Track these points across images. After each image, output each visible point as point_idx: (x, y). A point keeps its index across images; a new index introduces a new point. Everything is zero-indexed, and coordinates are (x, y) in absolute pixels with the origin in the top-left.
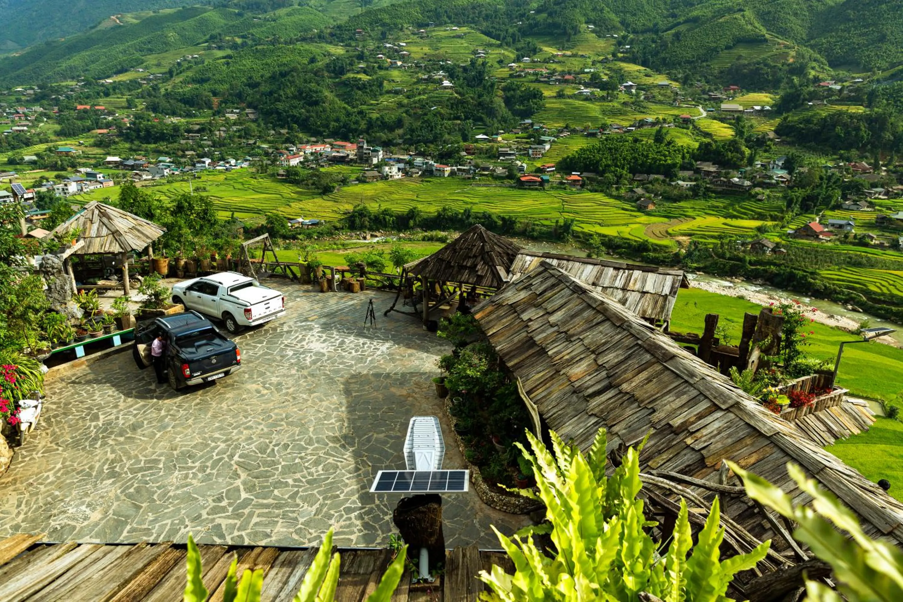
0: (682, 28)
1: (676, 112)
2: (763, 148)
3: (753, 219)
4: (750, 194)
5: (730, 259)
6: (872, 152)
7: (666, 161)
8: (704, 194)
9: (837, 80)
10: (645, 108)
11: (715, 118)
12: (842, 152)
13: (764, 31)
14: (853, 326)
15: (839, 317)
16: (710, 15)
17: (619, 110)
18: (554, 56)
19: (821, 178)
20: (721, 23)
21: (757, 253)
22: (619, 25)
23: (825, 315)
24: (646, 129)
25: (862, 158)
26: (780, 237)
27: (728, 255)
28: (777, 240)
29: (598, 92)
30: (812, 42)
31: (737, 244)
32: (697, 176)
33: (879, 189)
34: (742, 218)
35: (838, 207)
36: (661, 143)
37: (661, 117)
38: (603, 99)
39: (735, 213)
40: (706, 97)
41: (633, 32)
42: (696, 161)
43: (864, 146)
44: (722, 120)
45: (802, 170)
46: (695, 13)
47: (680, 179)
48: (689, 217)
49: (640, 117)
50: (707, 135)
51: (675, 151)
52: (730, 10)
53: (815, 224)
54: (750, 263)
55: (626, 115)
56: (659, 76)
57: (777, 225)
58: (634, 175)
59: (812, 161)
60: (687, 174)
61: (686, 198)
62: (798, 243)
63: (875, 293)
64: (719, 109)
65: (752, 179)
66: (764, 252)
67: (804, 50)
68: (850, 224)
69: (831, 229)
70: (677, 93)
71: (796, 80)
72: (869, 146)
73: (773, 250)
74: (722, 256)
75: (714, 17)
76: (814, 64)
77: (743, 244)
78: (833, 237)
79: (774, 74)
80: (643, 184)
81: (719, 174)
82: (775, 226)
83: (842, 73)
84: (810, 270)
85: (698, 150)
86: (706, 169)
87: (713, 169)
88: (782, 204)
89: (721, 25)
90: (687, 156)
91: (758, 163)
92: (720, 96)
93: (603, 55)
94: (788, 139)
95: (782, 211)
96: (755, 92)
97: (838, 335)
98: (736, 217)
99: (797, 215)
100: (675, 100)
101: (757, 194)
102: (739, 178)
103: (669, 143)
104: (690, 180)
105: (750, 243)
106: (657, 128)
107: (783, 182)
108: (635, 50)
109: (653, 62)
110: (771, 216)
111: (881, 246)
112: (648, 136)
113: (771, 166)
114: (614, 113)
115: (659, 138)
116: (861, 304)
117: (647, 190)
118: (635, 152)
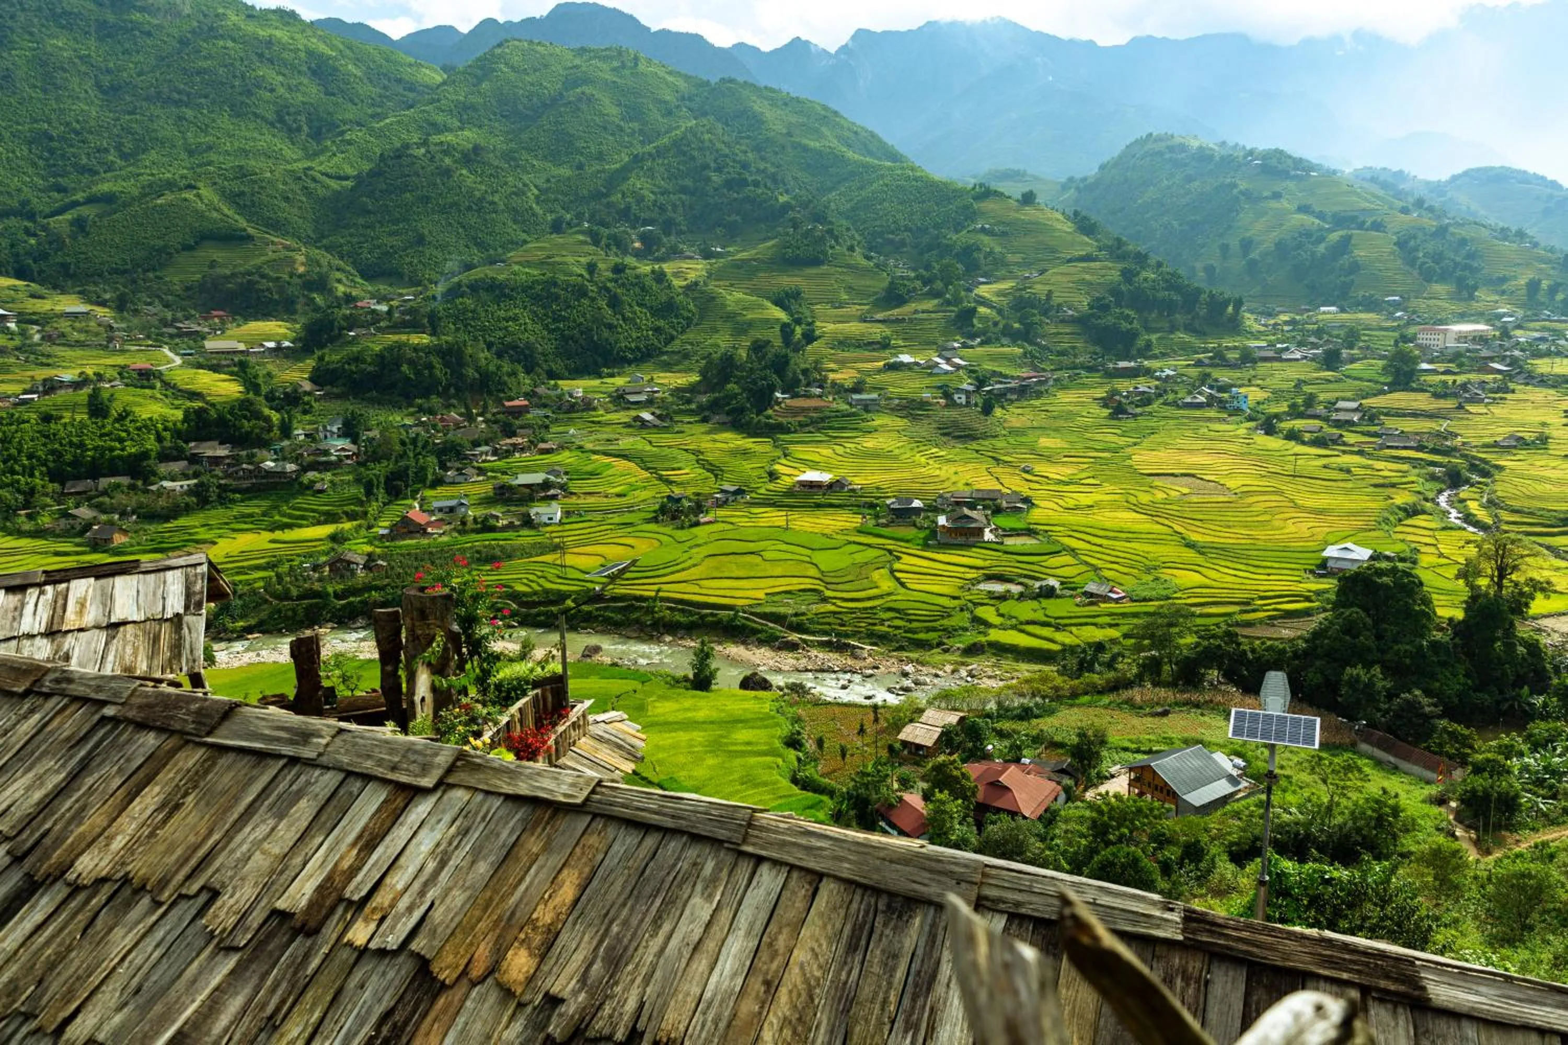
0: (89, 212)
1: (120, 360)
2: (300, 408)
3: (319, 523)
4: (301, 484)
5: (300, 598)
6: (456, 396)
7: (123, 449)
8: (219, 496)
9: (381, 299)
10: (49, 356)
11: (200, 366)
12: (419, 401)
13: (243, 224)
16: (135, 192)
19: (403, 443)
20: (162, 206)
21: (342, 577)
24: (61, 396)
25: (448, 407)
26: (370, 543)
27: (294, 592)
28: (368, 549)
30: (325, 242)
31: (305, 569)
32: (197, 467)
33: (484, 448)
34: (300, 526)
35: (438, 482)
36: (105, 417)
37: (90, 371)
39: (285, 520)
40: (171, 331)
42: (187, 442)
43: (446, 389)
44: (215, 369)
45: (371, 434)
46: (105, 187)
47: (165, 479)
48: (204, 542)
49: (42, 374)
50: (194, 395)
51: (139, 429)
52: (171, 186)
53: (416, 512)
54: (337, 596)
56: (61, 297)
57: (360, 526)
58: (62, 485)
59: (382, 419)
60: (177, 467)
61: (188, 510)
62: (400, 547)
63: (525, 594)
64: (202, 351)
65: (297, 459)
66: (353, 573)
67: (315, 253)
68: (463, 504)
69: (440, 516)
70: (111, 328)
71: (319, 299)
72: (452, 391)
73: (366, 567)
74: (286, 596)
75: (143, 195)
76: (339, 275)
77: (315, 568)
78: (448, 527)
79: (281, 290)
80: (89, 499)
81: (237, 460)
82: (358, 528)
83: (384, 289)
85: (183, 422)
86: (210, 453)
87: (222, 451)
88: (357, 491)
89: (162, 210)
90: (167, 435)
91: (299, 433)
92: (198, 328)
94: (335, 390)
95: (361, 503)
96: (257, 319)
98: (290, 526)
99: (385, 504)
100: (110, 340)
101: (313, 482)
102: (274, 461)
103: (121, 418)
104: (187, 477)
105: (325, 564)
106: (87, 391)
107: (347, 457)
109: (41, 272)
110: (346, 513)
111: (510, 527)
112: (74, 407)
113: (322, 435)
115: (97, 408)
116: (512, 615)
117: (98, 507)
118: (52, 441)
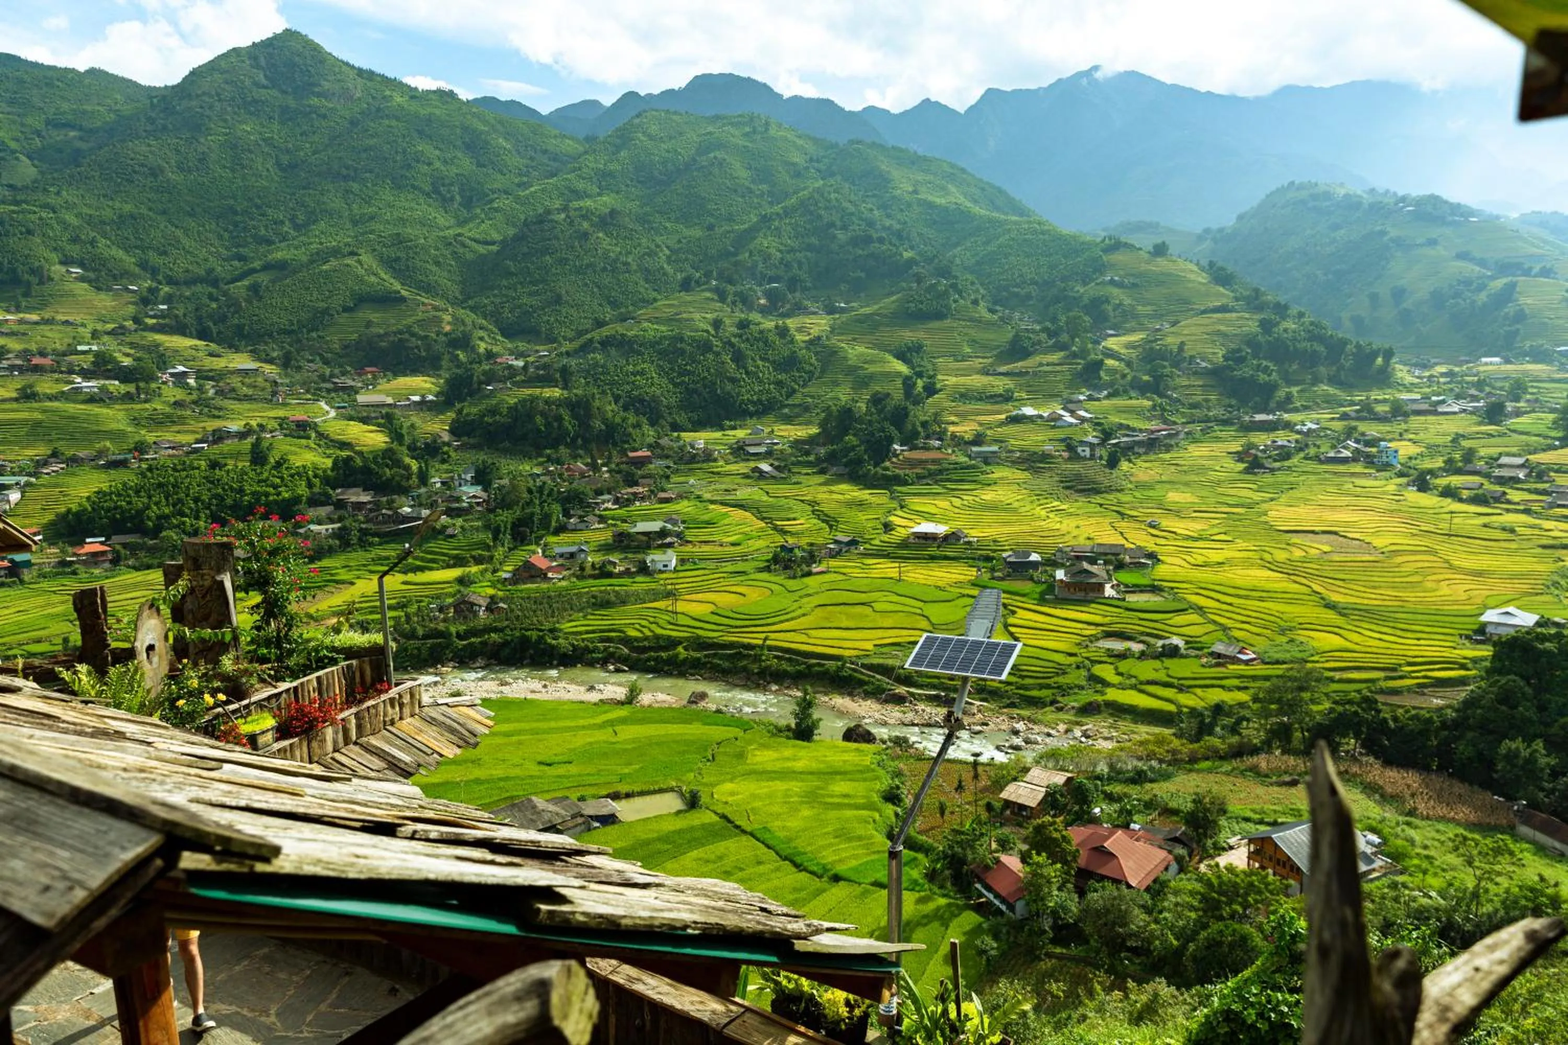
0: (263, 279)
1: (281, 413)
2: (439, 458)
3: (449, 566)
4: (434, 529)
5: (426, 637)
6: (585, 447)
7: (279, 494)
8: (360, 539)
9: (520, 355)
10: (220, 409)
11: (351, 418)
12: (548, 451)
13: (397, 286)
14: (620, 693)
15: (601, 687)
16: (305, 259)
17: (168, 416)
19: (530, 491)
20: (326, 272)
21: (465, 618)
22: (137, 270)
23: (582, 689)
24: (228, 445)
25: (575, 457)
26: (493, 586)
27: (420, 632)
28: (491, 591)
29: (114, 385)
30: (470, 302)
31: (432, 610)
32: (342, 512)
33: (606, 497)
34: (431, 569)
35: (561, 529)
36: (263, 465)
37: (254, 423)
38: (128, 398)
39: (418, 563)
40: (329, 386)
41: (168, 283)
42: (334, 489)
43: (574, 440)
44: (365, 421)
45: (503, 482)
46: (279, 255)
47: (312, 522)
48: (343, 582)
49: (212, 425)
50: (344, 445)
51: (292, 476)
52: (336, 252)
53: (538, 558)
54: (459, 636)
55: (183, 424)
56: (235, 356)
57: (486, 570)
59: (512, 468)
60: (323, 511)
61: (330, 552)
62: (521, 591)
63: (636, 639)
64: (354, 404)
65: (432, 505)
66: (475, 614)
67: (461, 313)
68: (583, 550)
69: (561, 561)
70: (276, 382)
71: (462, 356)
72: (580, 441)
73: (489, 609)
74: (412, 635)
75: (312, 262)
76: (482, 333)
77: (441, 609)
78: (565, 573)
79: (428, 348)
81: (377, 506)
82: (483, 572)
83: (522, 346)
84: (547, 626)
85: (333, 470)
86: (354, 499)
87: (365, 498)
88: (487, 537)
89: (327, 275)
90: (317, 481)
91: (436, 481)
92: (353, 384)
93: (114, 321)
94: (472, 441)
95: (488, 548)
96: (406, 375)
97: (605, 712)
98: (421, 569)
99: (510, 549)
100: (274, 394)
101: (445, 527)
102: (410, 506)
103: (278, 465)
104: (332, 521)
105: (450, 605)
106: (251, 440)
107: (478, 504)
108: (180, 313)
109: (219, 333)
110: (473, 557)
111: (627, 573)
112: (237, 455)
113: (457, 483)
114: (157, 421)
115: (258, 457)
116: (624, 660)
118: (216, 486)
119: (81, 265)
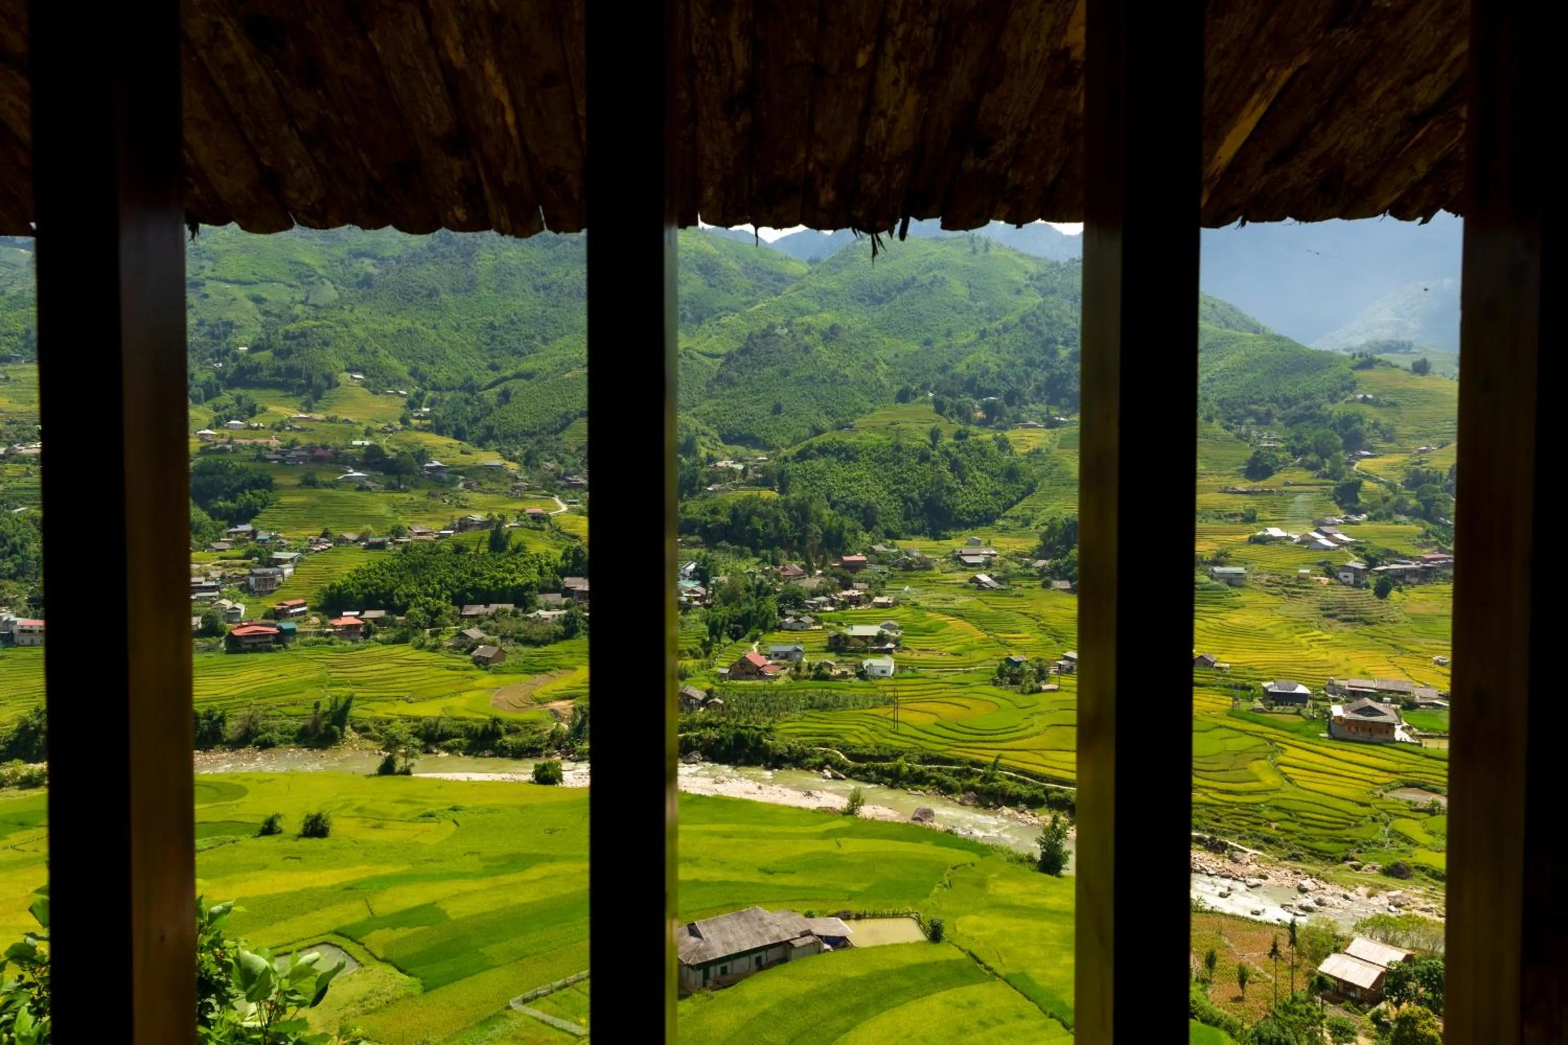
0: (511, 385)
1: (519, 506)
7: (512, 580)
8: (584, 627)
9: (737, 459)
10: (467, 500)
11: (581, 513)
12: (765, 552)
15: (818, 793)
16: (550, 368)
17: (422, 505)
18: (294, 420)
19: (748, 589)
21: (681, 711)
22: (408, 378)
24: (471, 533)
25: (791, 558)
26: (710, 681)
28: (708, 686)
29: (380, 477)
32: (568, 600)
33: (822, 599)
35: (777, 628)
36: (502, 551)
37: (495, 514)
38: (390, 488)
40: (562, 483)
41: (432, 389)
42: (562, 577)
43: (790, 541)
45: (722, 579)
46: (528, 366)
47: (541, 608)
48: (565, 667)
49: (460, 514)
50: (575, 536)
51: (526, 563)
53: (754, 655)
55: (435, 512)
56: (484, 454)
57: (702, 664)
58: (461, 608)
59: (730, 566)
60: (551, 598)
61: (557, 638)
62: (738, 686)
63: (855, 746)
66: (692, 708)
67: (686, 419)
68: (798, 651)
69: (777, 660)
70: (517, 479)
71: (684, 459)
73: (705, 703)
75: (556, 371)
78: (783, 672)
80: (479, 622)
82: (700, 667)
84: (764, 725)
85: (563, 559)
86: (576, 587)
90: (548, 569)
93: (385, 421)
95: (704, 643)
99: (726, 645)
100: (515, 489)
103: (516, 551)
104: (559, 607)
106: (491, 530)
107: (696, 599)
108: (440, 415)
109: (472, 434)
111: (844, 676)
112: (478, 543)
114: (414, 510)
115: (497, 544)
116: (839, 766)
117: (486, 629)
118: (459, 570)
119: (364, 372)
